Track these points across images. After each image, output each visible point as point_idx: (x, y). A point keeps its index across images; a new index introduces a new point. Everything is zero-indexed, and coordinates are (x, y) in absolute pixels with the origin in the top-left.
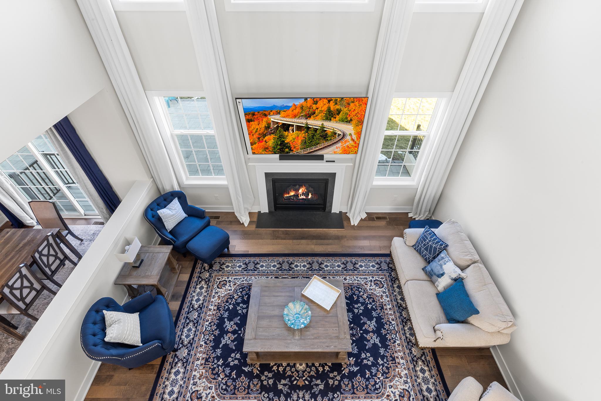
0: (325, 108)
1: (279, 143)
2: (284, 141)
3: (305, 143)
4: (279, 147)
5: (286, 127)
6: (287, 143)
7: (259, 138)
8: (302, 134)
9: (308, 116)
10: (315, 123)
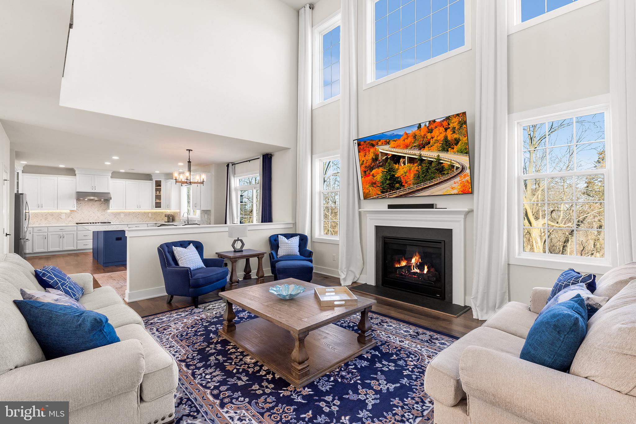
0: (441, 137)
1: (389, 177)
2: (394, 175)
3: (419, 177)
4: (388, 182)
5: (396, 159)
6: (398, 178)
7: (365, 172)
8: (415, 167)
9: (422, 147)
10: (429, 154)
